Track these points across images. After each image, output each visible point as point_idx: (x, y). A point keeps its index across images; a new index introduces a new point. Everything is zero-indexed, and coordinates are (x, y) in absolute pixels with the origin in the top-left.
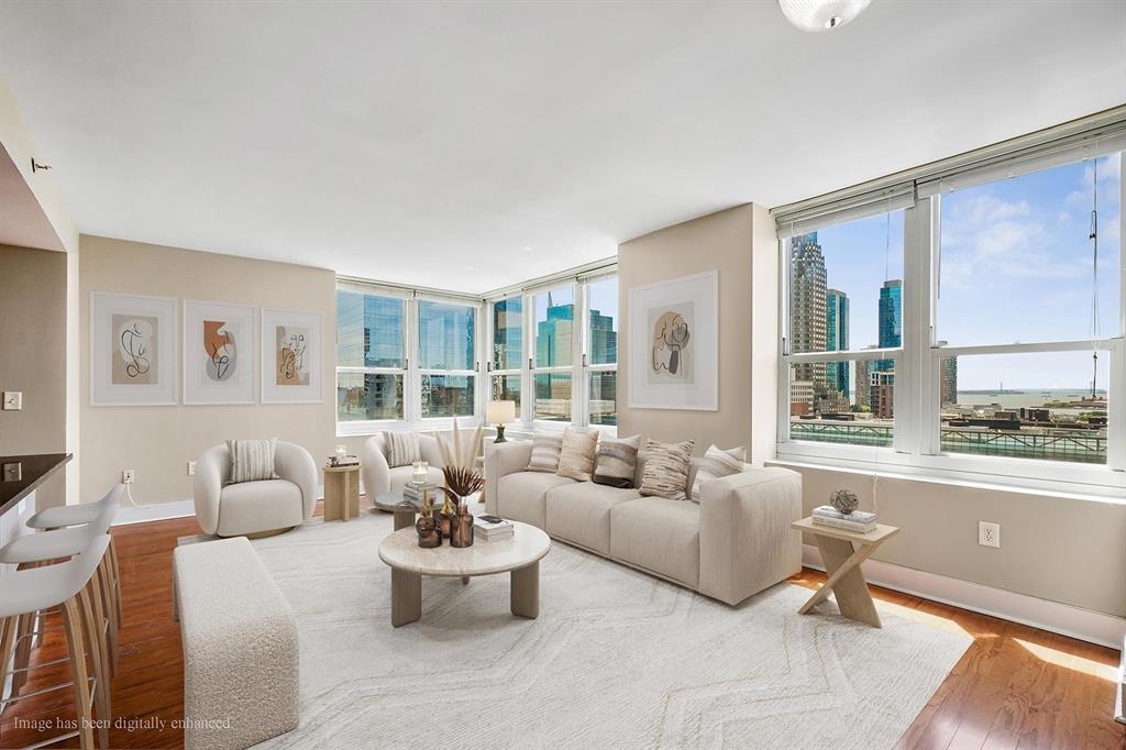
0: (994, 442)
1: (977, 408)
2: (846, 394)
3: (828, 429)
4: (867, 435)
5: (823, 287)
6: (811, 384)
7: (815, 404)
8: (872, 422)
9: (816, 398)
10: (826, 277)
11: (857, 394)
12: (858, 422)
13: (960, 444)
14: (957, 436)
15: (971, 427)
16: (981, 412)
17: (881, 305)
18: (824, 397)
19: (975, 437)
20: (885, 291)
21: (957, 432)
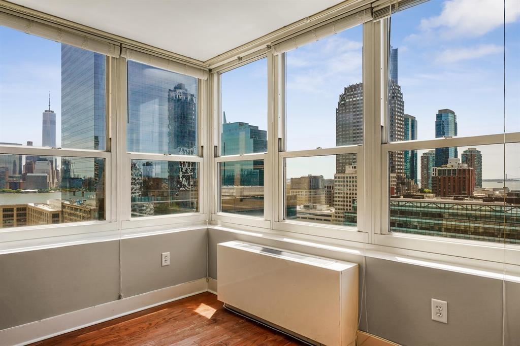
0: (510, 212)
1: (495, 190)
2: (416, 181)
3: (407, 204)
4: (432, 208)
5: (402, 113)
6: (395, 175)
7: (397, 188)
8: (435, 200)
9: (398, 184)
10: (403, 106)
11: (422, 182)
12: (427, 199)
13: (489, 213)
14: (488, 208)
15: (496, 202)
16: (497, 192)
17: (437, 125)
18: (403, 184)
19: (498, 209)
20: (439, 116)
21: (488, 206)
